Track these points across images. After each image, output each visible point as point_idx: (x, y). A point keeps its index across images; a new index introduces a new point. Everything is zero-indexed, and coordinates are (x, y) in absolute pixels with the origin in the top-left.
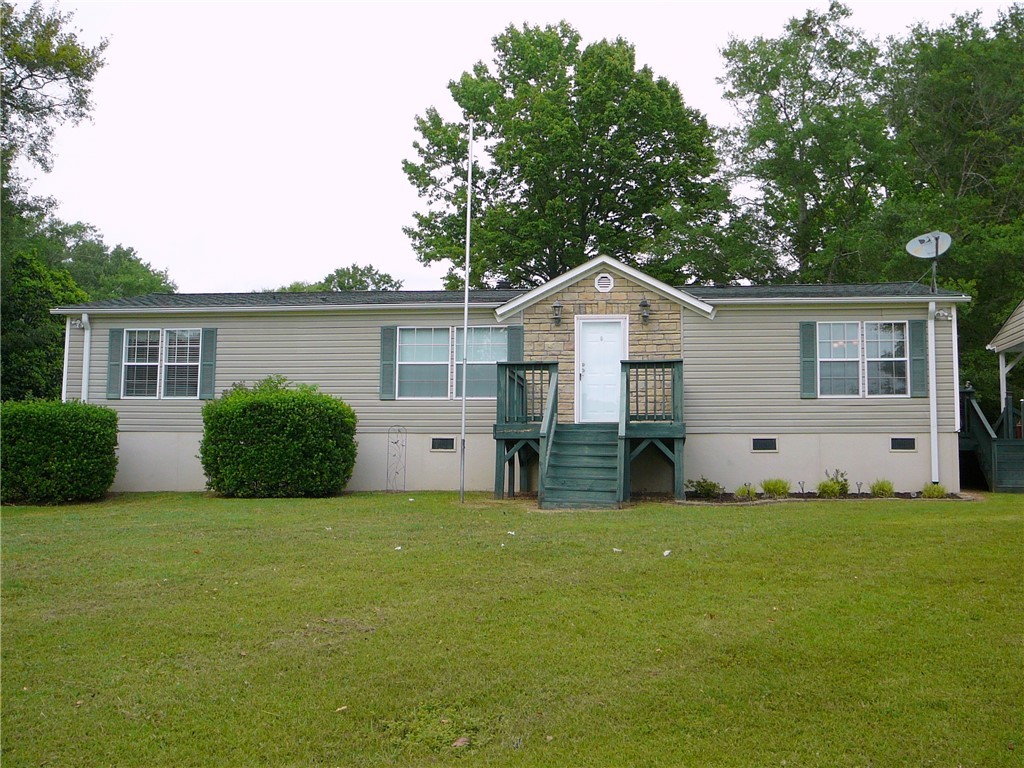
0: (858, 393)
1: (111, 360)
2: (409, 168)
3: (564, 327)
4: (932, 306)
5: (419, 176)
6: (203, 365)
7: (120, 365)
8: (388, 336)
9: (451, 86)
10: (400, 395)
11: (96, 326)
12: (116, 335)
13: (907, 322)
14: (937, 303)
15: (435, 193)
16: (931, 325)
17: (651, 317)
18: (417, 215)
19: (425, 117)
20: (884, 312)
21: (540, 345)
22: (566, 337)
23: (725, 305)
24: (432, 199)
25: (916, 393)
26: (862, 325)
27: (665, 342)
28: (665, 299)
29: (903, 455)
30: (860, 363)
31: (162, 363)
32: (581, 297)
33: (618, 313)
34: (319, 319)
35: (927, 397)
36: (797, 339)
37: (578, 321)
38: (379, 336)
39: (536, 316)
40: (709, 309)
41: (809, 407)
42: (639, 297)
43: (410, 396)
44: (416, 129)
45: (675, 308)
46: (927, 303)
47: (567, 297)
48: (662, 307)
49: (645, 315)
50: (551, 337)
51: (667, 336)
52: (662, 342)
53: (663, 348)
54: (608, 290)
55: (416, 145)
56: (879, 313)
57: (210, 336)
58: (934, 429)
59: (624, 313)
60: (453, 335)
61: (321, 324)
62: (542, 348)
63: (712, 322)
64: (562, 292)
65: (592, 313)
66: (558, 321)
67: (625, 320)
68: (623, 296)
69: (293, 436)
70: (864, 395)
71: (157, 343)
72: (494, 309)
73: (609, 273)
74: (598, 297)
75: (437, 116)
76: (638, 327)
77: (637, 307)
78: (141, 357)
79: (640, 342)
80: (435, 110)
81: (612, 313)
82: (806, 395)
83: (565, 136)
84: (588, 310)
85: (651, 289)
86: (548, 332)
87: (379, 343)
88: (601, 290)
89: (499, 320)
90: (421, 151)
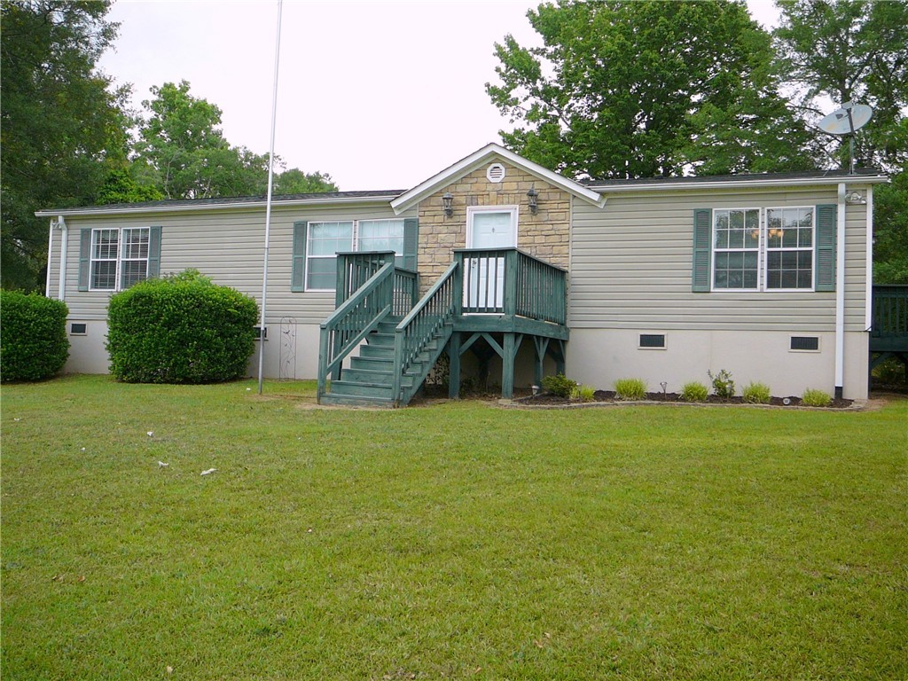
0: (756, 287)
1: (81, 257)
2: (493, 91)
3: (456, 218)
4: (842, 189)
5: (501, 97)
6: (150, 260)
7: (88, 261)
8: (300, 230)
9: (530, 14)
10: (308, 288)
11: (72, 226)
12: (85, 234)
13: (814, 207)
14: (847, 185)
15: (516, 112)
16: (841, 210)
17: (540, 207)
18: (501, 133)
19: (503, 44)
20: (788, 197)
21: (433, 237)
22: (458, 229)
23: (615, 193)
24: (514, 118)
25: (822, 287)
26: (763, 211)
27: (553, 232)
28: (555, 188)
29: (804, 355)
30: (759, 253)
31: (121, 258)
32: (474, 188)
33: (508, 203)
34: (244, 216)
35: (834, 291)
36: (691, 228)
37: (470, 212)
38: (291, 231)
39: (430, 208)
40: (596, 197)
41: (701, 301)
42: (528, 186)
43: (318, 288)
44: (494, 55)
45: (565, 197)
46: (836, 185)
47: (460, 188)
48: (552, 196)
49: (534, 205)
50: (444, 230)
51: (555, 226)
52: (550, 233)
53: (551, 239)
54: (498, 180)
55: (498, 70)
56: (783, 197)
57: (157, 232)
58: (840, 328)
59: (514, 203)
60: (355, 229)
61: (245, 221)
62: (435, 240)
63: (602, 211)
64: (456, 184)
65: (483, 204)
66: (450, 213)
67: (515, 210)
68: (514, 185)
69: (169, 325)
70: (762, 289)
71: (116, 241)
72: (389, 202)
73: (501, 162)
74: (490, 188)
75: (513, 41)
76: (528, 218)
77: (525, 198)
78: (104, 254)
79: (529, 233)
80: (511, 37)
81: (502, 203)
82: (698, 288)
83: (614, 51)
84: (480, 201)
85: (541, 179)
86: (442, 224)
87: (292, 238)
88: (492, 180)
89: (397, 213)
90: (502, 75)
